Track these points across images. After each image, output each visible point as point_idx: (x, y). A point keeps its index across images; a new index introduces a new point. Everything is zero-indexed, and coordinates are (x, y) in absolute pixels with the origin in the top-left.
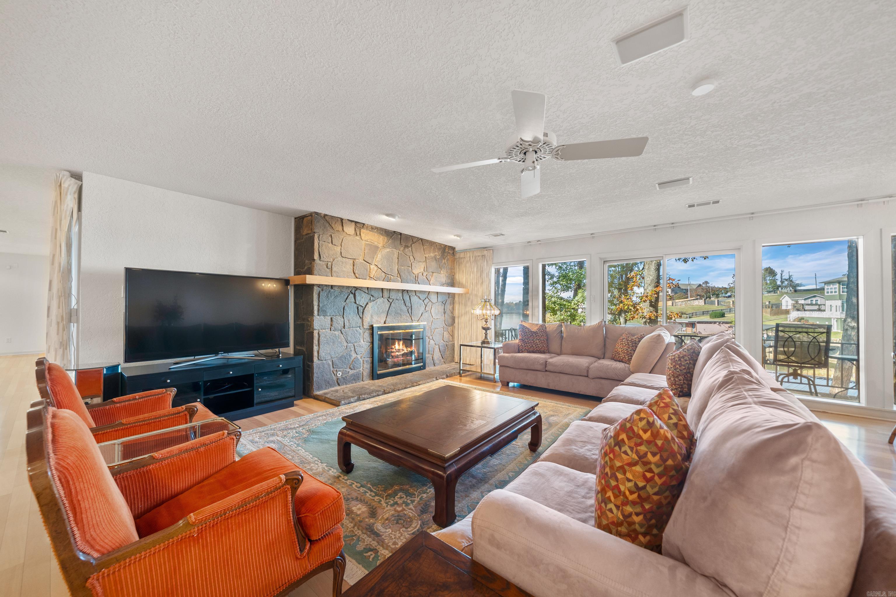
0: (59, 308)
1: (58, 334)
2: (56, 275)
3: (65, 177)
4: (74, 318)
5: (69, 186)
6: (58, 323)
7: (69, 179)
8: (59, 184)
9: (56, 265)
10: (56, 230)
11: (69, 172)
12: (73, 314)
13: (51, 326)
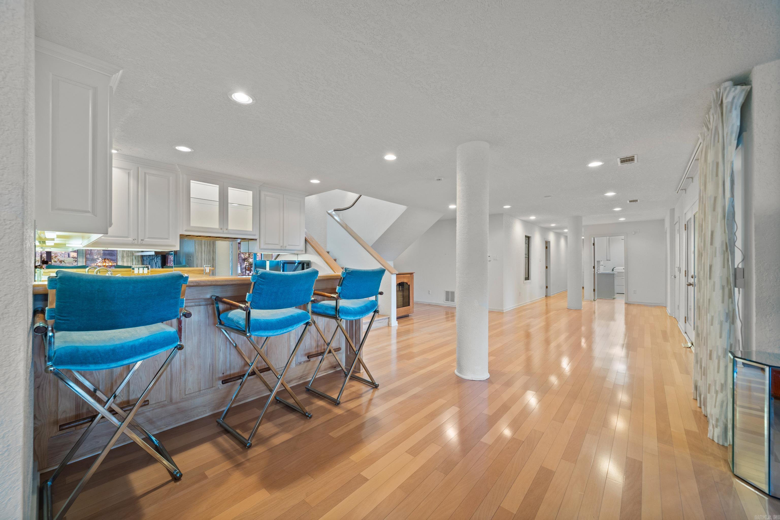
0: (724, 267)
1: (723, 302)
2: (719, 224)
3: (728, 89)
4: (740, 281)
5: (734, 98)
6: (723, 288)
7: (733, 89)
8: (720, 102)
9: (719, 210)
10: (718, 164)
11: (731, 80)
12: (739, 275)
13: (714, 291)
